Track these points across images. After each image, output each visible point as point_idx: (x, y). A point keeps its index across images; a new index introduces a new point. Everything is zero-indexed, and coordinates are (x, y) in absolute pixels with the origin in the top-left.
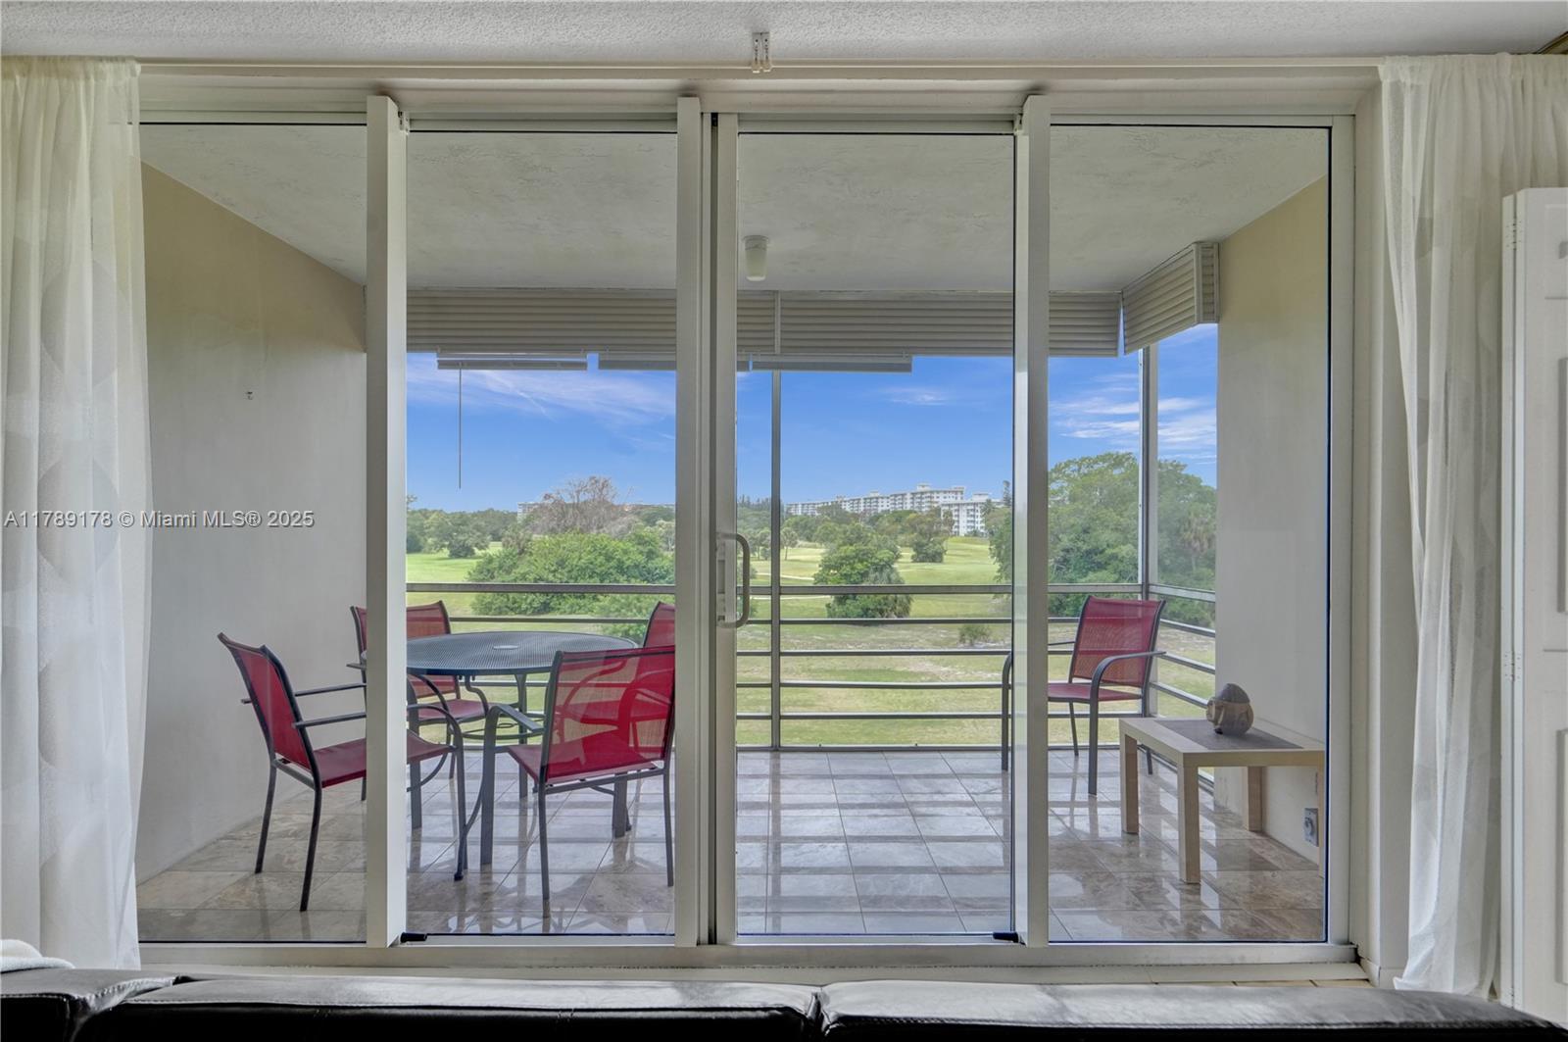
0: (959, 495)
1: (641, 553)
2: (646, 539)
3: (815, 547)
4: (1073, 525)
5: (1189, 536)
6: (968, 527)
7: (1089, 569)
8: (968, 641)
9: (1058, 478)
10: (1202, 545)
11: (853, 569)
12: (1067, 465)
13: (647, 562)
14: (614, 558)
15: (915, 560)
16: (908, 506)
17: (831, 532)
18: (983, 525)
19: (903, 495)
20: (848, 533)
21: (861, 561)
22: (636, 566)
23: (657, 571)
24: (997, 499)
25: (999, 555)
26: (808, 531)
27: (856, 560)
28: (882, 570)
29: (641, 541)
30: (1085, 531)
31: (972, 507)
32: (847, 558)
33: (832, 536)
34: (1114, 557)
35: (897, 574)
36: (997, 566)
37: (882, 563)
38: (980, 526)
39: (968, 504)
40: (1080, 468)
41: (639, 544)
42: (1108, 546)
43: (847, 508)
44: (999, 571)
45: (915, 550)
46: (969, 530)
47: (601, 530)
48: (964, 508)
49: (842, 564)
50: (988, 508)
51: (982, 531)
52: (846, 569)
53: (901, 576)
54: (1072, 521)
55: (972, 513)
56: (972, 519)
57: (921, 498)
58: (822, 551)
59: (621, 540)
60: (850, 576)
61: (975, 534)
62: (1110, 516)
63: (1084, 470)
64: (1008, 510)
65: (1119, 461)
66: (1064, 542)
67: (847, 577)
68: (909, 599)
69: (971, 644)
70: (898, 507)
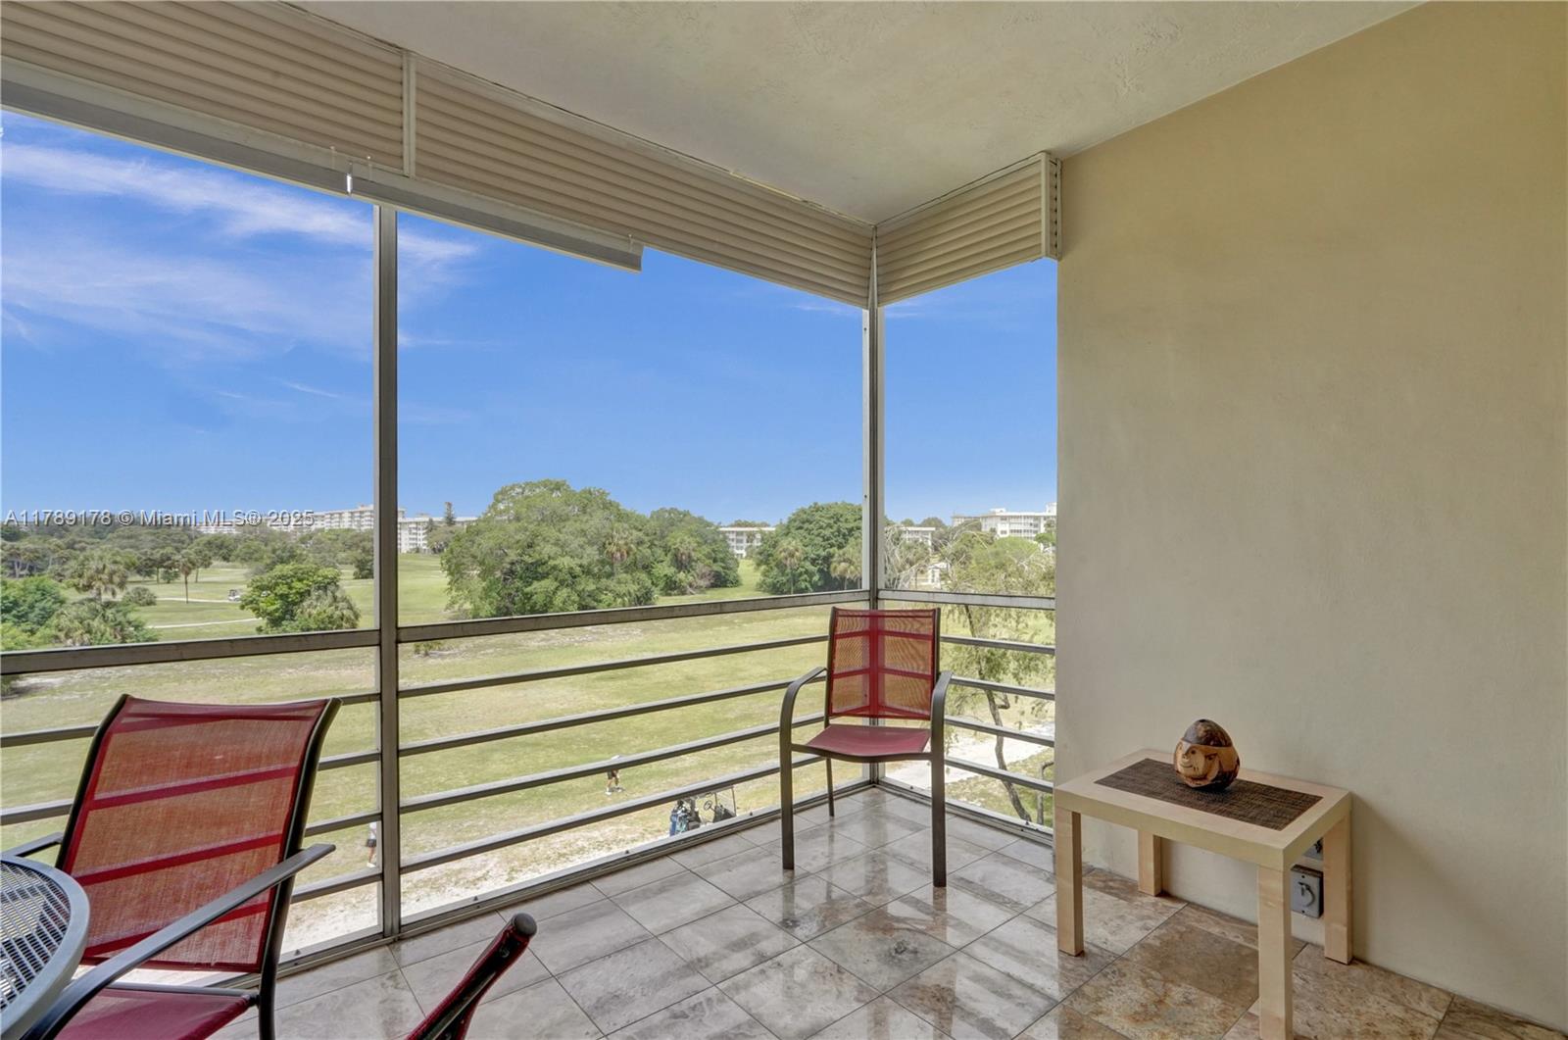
3: (234, 567)
4: (518, 542)
5: (613, 548)
6: (410, 544)
7: (534, 579)
8: (423, 652)
9: (503, 499)
10: (622, 555)
11: (290, 588)
12: (513, 487)
15: (357, 577)
16: (346, 525)
17: (256, 551)
18: (426, 542)
19: (340, 514)
20: (278, 552)
21: (300, 580)
24: (438, 519)
25: (449, 570)
26: (225, 551)
27: (294, 580)
28: (325, 588)
30: (530, 546)
31: (414, 526)
32: (284, 577)
33: (256, 555)
34: (554, 568)
35: (344, 591)
36: (448, 579)
37: (326, 581)
38: (422, 543)
39: (411, 523)
40: (524, 491)
42: (549, 558)
43: (274, 527)
44: (449, 583)
45: (357, 567)
46: (412, 547)
48: (406, 526)
49: (277, 584)
50: (431, 527)
51: (425, 547)
52: (282, 589)
53: (347, 593)
54: (518, 537)
55: (414, 531)
56: (415, 536)
57: (361, 517)
58: (246, 571)
60: (287, 596)
61: (418, 550)
62: (551, 532)
63: (527, 493)
64: (451, 529)
65: (558, 487)
66: (513, 555)
67: (283, 597)
68: (357, 617)
69: (427, 654)
70: (334, 525)
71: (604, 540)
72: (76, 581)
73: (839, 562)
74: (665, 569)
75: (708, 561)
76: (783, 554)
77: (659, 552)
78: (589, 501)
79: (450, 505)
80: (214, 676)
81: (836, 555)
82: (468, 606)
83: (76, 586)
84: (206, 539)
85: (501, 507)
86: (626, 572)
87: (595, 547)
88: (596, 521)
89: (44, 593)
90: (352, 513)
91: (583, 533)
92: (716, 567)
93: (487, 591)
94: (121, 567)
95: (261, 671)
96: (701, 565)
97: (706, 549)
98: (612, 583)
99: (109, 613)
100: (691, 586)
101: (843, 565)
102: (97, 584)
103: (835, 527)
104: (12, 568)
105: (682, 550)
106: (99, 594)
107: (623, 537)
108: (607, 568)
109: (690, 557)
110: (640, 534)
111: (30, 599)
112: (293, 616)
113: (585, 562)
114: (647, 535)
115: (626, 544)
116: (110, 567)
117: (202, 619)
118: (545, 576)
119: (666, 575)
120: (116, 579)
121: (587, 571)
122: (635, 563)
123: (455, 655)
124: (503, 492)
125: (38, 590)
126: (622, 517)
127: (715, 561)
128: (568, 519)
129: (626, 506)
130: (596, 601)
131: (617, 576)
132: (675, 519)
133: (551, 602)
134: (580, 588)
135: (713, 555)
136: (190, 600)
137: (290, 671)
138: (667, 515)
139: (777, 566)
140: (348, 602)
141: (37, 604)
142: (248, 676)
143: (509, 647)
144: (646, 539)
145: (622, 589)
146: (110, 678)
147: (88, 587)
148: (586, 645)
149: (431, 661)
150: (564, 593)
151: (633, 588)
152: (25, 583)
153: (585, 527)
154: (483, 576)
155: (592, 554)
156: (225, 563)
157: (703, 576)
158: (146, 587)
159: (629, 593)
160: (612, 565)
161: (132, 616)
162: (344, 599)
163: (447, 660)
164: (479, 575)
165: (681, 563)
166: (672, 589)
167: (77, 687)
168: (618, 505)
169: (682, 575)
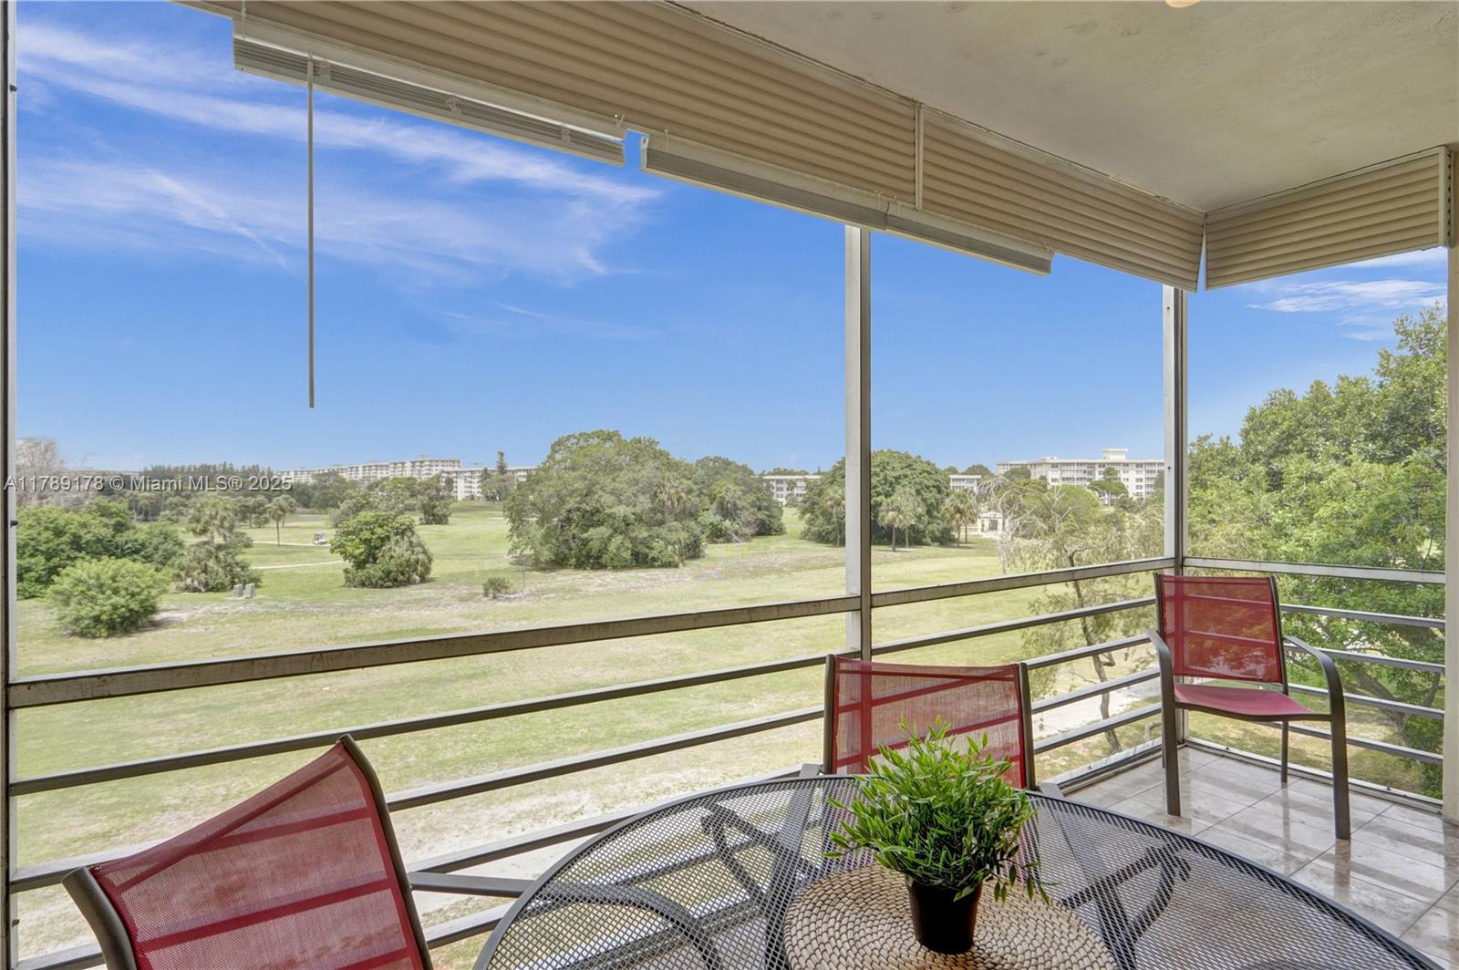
0: (456, 464)
1: (106, 525)
2: (114, 510)
4: (577, 490)
5: (664, 497)
6: (466, 492)
7: (590, 526)
8: (491, 595)
9: (560, 450)
10: (673, 503)
11: (373, 533)
12: (568, 438)
13: (113, 536)
14: (65, 533)
15: (425, 522)
16: (408, 473)
18: (480, 490)
19: (403, 463)
21: (381, 526)
22: (99, 541)
23: (129, 545)
24: (493, 467)
25: (511, 517)
26: (305, 498)
27: (376, 526)
28: (403, 534)
29: (104, 512)
30: (588, 494)
31: (469, 474)
32: (367, 523)
34: (609, 516)
35: (418, 537)
36: (509, 526)
37: (403, 527)
38: (476, 491)
39: (468, 472)
40: (579, 441)
41: (103, 515)
42: (606, 506)
43: (345, 475)
44: (511, 530)
45: (423, 513)
46: (468, 494)
47: (45, 501)
48: (463, 475)
49: (361, 530)
50: (486, 475)
51: (478, 495)
52: (366, 535)
53: (422, 538)
54: (576, 486)
55: (471, 480)
56: (471, 485)
57: (420, 466)
58: (326, 517)
59: (75, 512)
60: (370, 540)
61: (472, 498)
62: (605, 480)
63: (582, 443)
64: (502, 477)
65: (609, 437)
66: (571, 503)
67: (367, 541)
68: (430, 560)
69: (495, 597)
70: (398, 474)
71: (655, 489)
72: (194, 525)
73: (888, 511)
74: (711, 517)
75: (752, 510)
76: (829, 503)
77: (706, 499)
78: (643, 450)
79: (502, 454)
80: (313, 614)
81: (884, 504)
82: (528, 552)
83: (194, 531)
85: (558, 457)
86: (676, 520)
87: (648, 496)
88: (647, 471)
89: (166, 537)
90: (413, 463)
91: (636, 482)
92: (761, 515)
93: (546, 538)
94: (230, 513)
95: (353, 610)
96: (747, 513)
97: (751, 498)
98: (663, 531)
99: (221, 554)
100: (736, 533)
101: (891, 514)
102: (211, 528)
103: (882, 475)
105: (727, 498)
106: (212, 538)
107: (674, 486)
108: (659, 516)
109: (735, 505)
110: (690, 482)
111: (155, 541)
112: (375, 559)
113: (638, 510)
114: (696, 484)
115: (677, 492)
116: (222, 513)
117: (293, 561)
118: (599, 523)
119: (711, 524)
120: (226, 524)
121: (639, 519)
122: (683, 511)
123: (520, 598)
124: (559, 443)
125: (161, 533)
126: (671, 465)
127: (759, 509)
128: (621, 469)
129: (676, 456)
130: (648, 547)
131: (668, 524)
132: (722, 467)
133: (606, 548)
134: (633, 535)
135: (758, 503)
136: (284, 543)
137: (377, 610)
138: (711, 464)
139: (822, 514)
140: (422, 547)
141: (161, 546)
142: (342, 614)
143: (569, 592)
144: (695, 487)
145: (673, 537)
147: (204, 531)
148: (642, 590)
149: (499, 604)
150: (618, 539)
151: (683, 536)
153: (638, 476)
154: (541, 523)
155: (644, 503)
156: (305, 510)
157: (748, 524)
158: (244, 531)
159: (680, 541)
160: (663, 513)
161: (239, 558)
162: (420, 545)
163: (514, 604)
164: (537, 522)
165: (727, 511)
166: (718, 537)
167: (201, 621)
168: (668, 454)
169: (727, 523)
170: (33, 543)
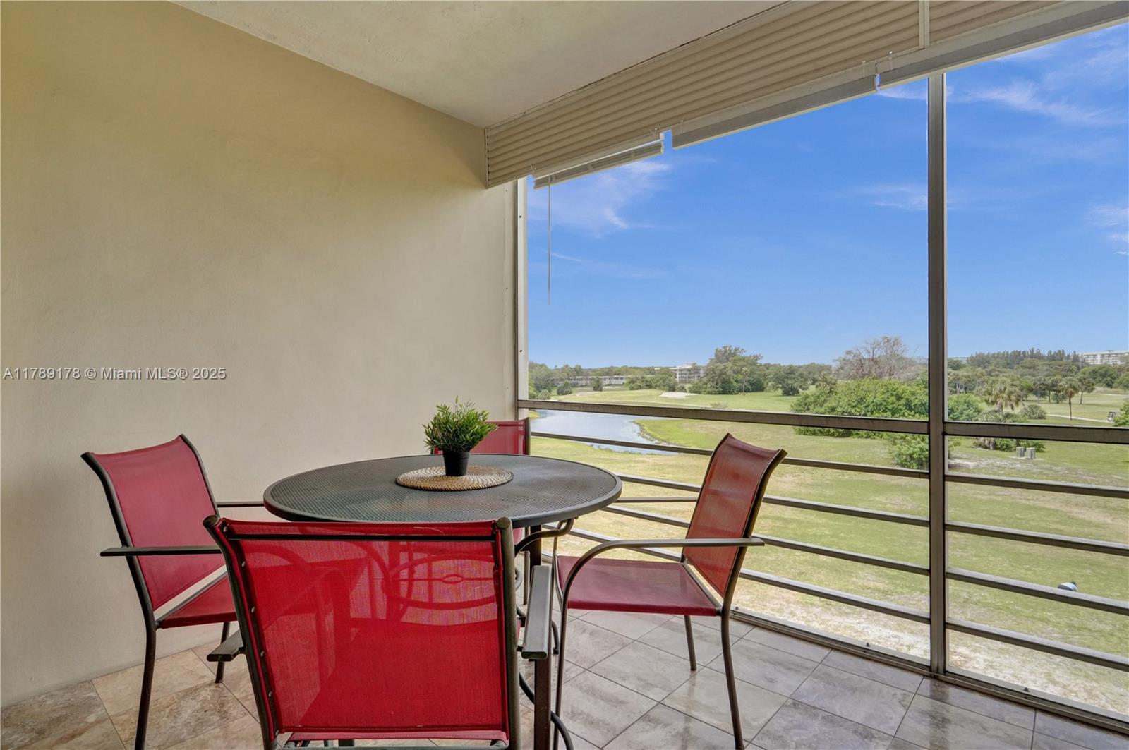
3: (1115, 392)
14: (903, 398)
47: (893, 377)
72: (987, 397)
83: (987, 401)
84: (1092, 368)
89: (969, 405)
94: (1017, 389)
102: (1000, 400)
104: (955, 387)
106: (1002, 407)
111: (960, 408)
116: (1009, 388)
120: (1013, 397)
125: (965, 402)
136: (1073, 417)
141: (964, 412)
146: (1005, 468)
147: (993, 403)
152: (958, 397)
156: (1108, 389)
158: (1038, 405)
167: (984, 470)
170: (885, 403)
